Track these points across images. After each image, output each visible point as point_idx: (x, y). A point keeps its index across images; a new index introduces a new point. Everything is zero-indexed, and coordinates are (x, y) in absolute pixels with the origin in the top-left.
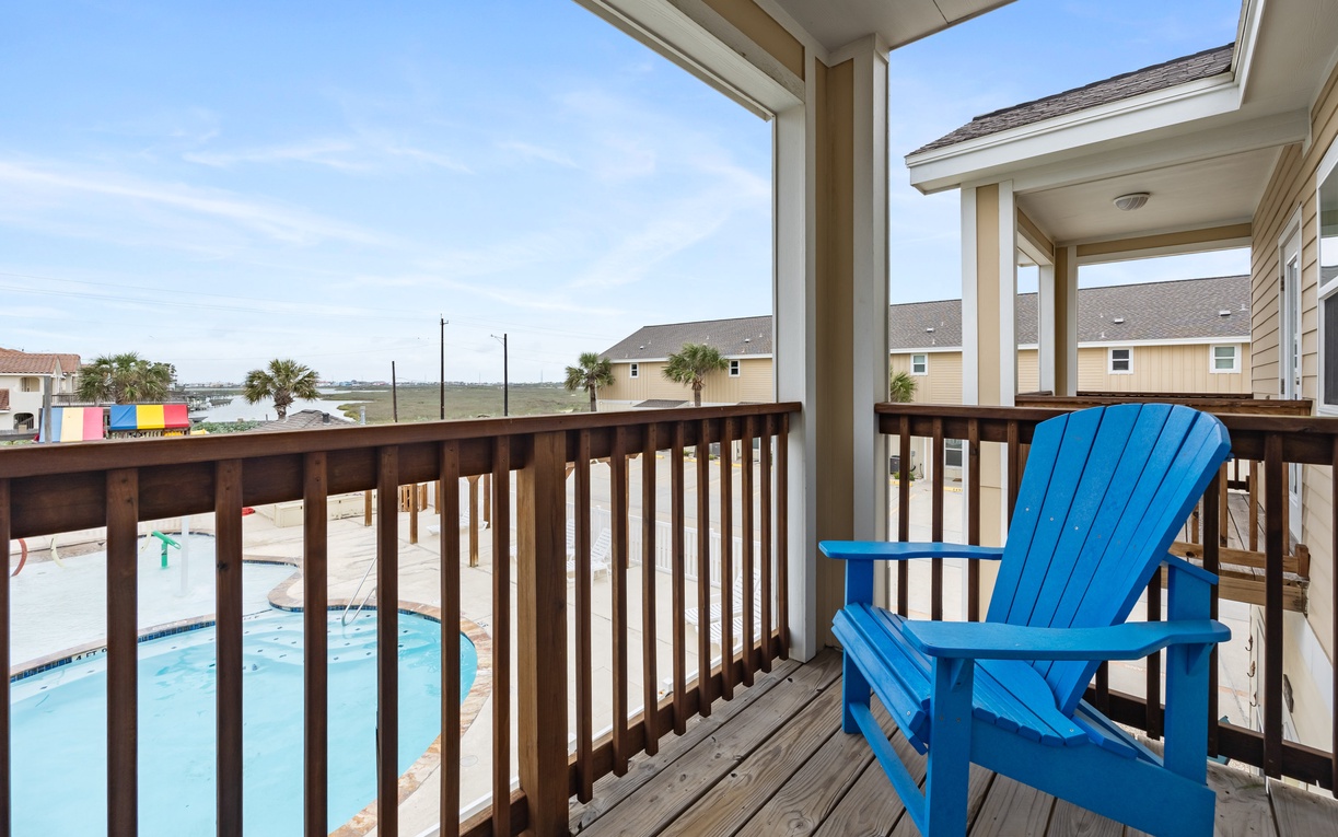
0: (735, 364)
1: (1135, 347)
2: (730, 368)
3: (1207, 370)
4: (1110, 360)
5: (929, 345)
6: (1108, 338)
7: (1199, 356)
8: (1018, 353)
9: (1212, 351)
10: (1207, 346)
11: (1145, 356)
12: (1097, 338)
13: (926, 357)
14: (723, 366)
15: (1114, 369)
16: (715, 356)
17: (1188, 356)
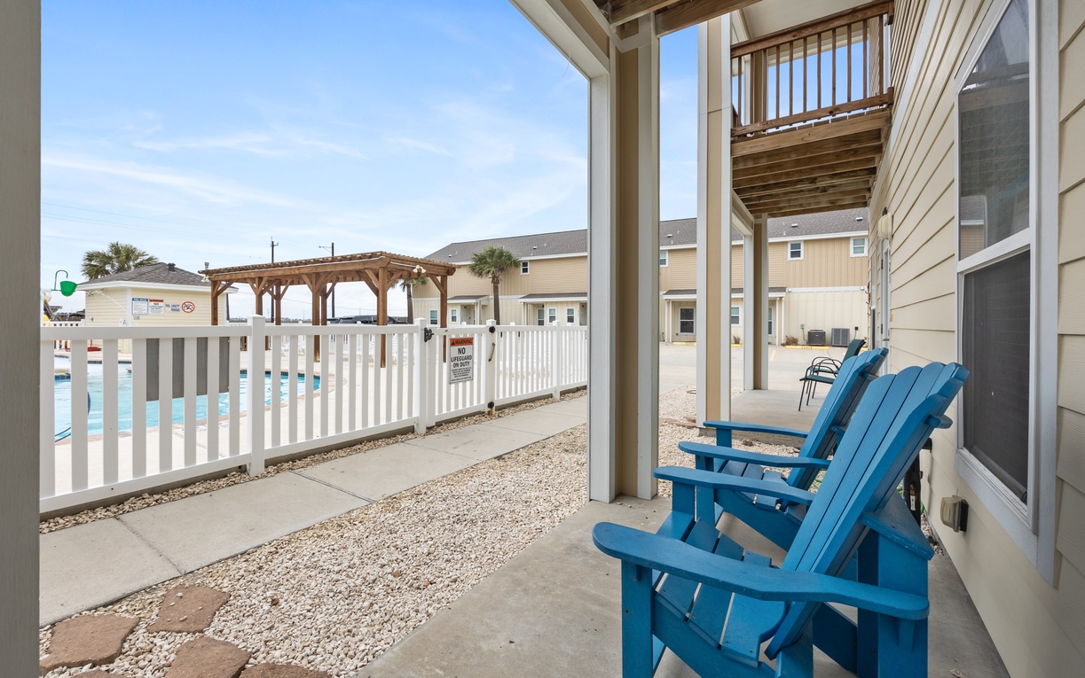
0: (525, 264)
1: (805, 241)
2: (522, 268)
3: (848, 254)
4: (789, 250)
5: (670, 244)
6: (788, 235)
7: (844, 244)
8: (733, 247)
9: (852, 242)
10: (848, 238)
11: (811, 246)
12: (781, 235)
13: (667, 254)
14: (516, 264)
15: (792, 257)
16: (509, 257)
17: (837, 245)
